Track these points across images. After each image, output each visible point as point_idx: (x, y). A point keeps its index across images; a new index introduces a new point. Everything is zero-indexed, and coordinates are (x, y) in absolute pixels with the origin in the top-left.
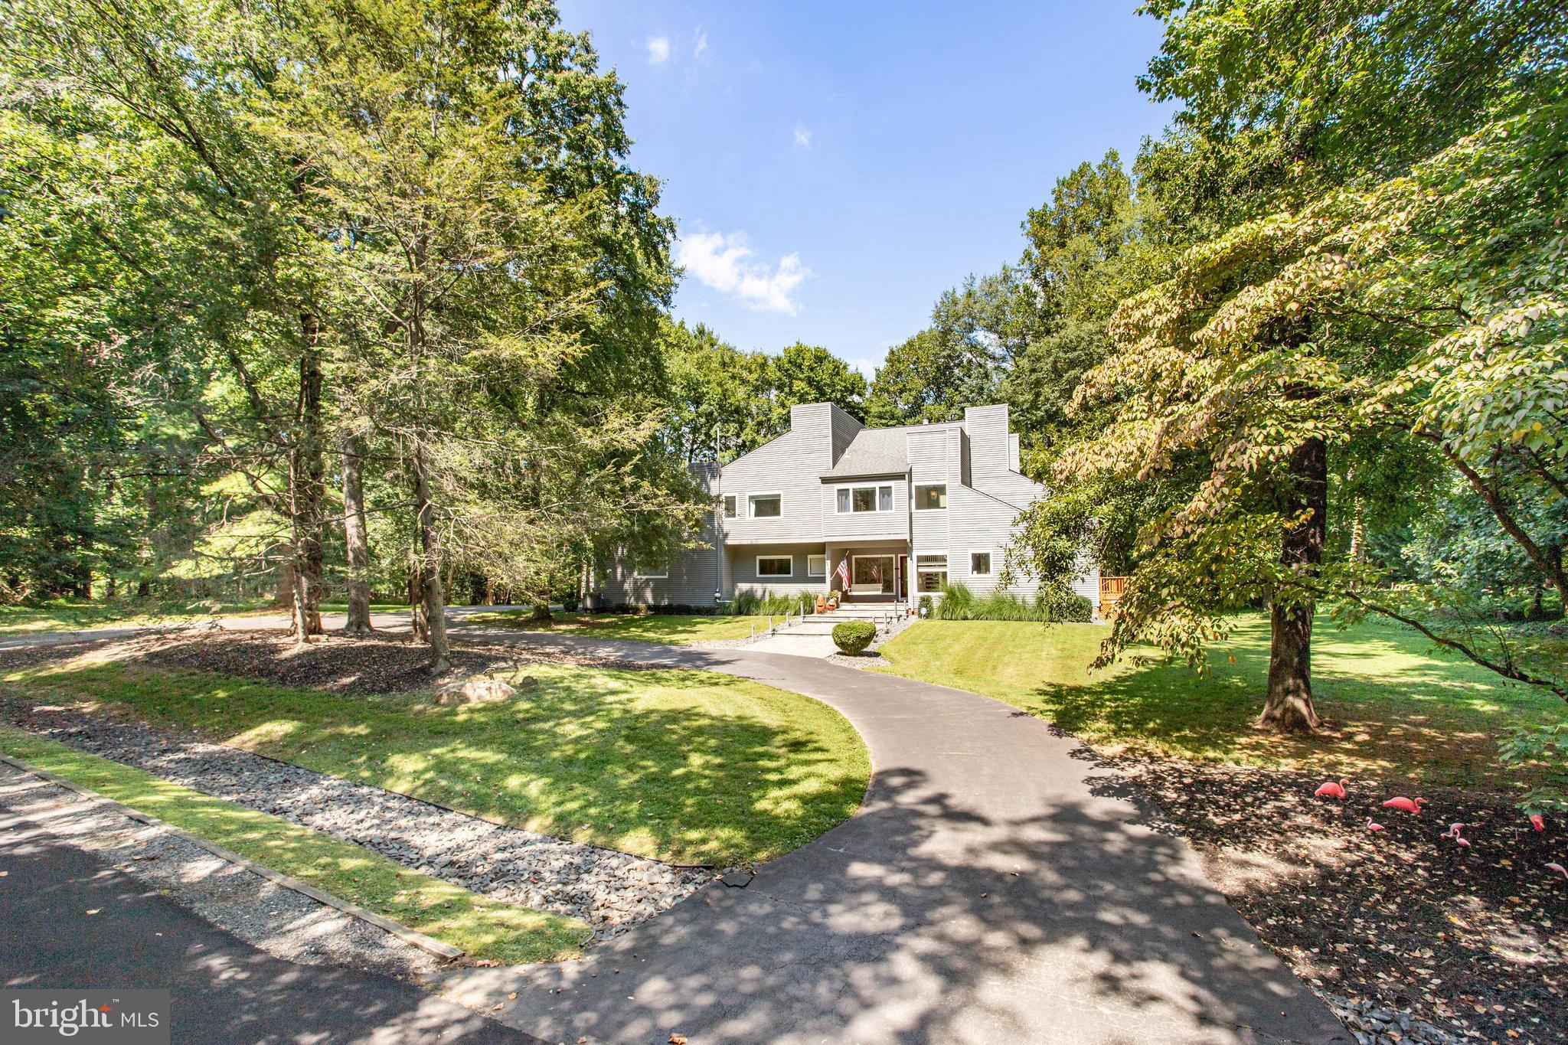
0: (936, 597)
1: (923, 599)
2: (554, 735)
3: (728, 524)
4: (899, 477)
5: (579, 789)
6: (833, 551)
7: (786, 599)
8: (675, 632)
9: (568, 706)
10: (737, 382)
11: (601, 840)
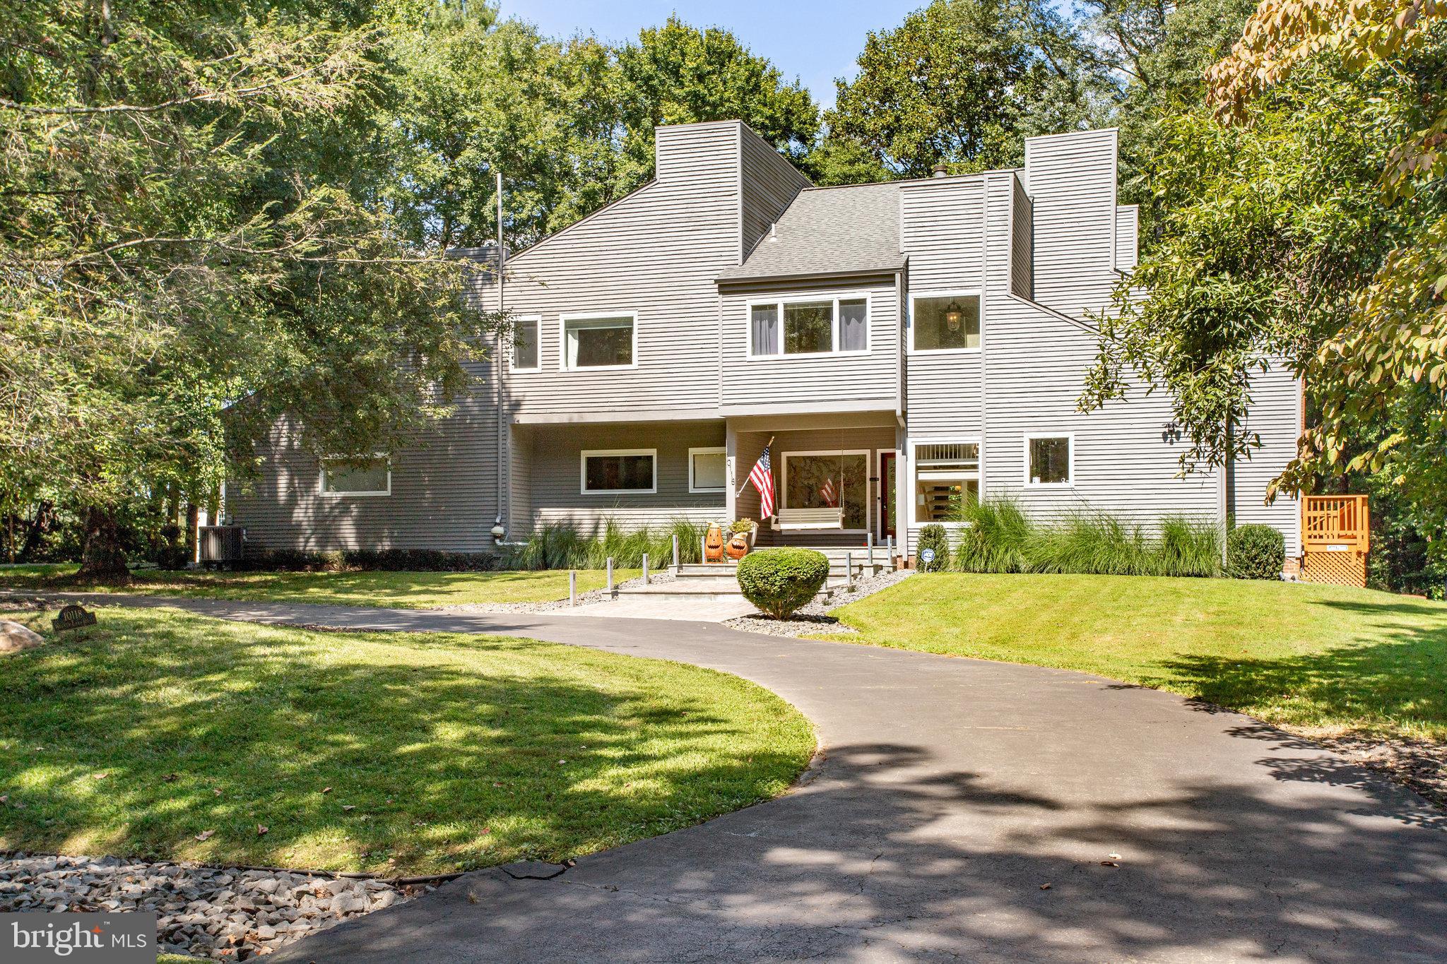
0: (955, 531)
1: (927, 534)
2: (135, 705)
3: (519, 380)
4: (882, 278)
5: (189, 781)
6: (742, 438)
7: (642, 536)
8: (406, 592)
9: (165, 661)
10: (541, 103)
11: (237, 854)
